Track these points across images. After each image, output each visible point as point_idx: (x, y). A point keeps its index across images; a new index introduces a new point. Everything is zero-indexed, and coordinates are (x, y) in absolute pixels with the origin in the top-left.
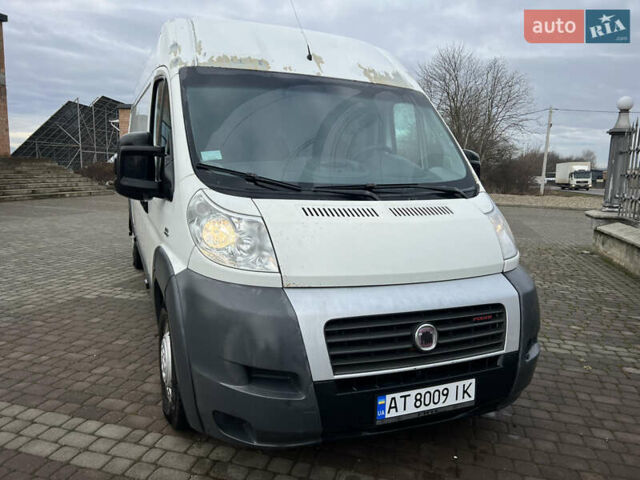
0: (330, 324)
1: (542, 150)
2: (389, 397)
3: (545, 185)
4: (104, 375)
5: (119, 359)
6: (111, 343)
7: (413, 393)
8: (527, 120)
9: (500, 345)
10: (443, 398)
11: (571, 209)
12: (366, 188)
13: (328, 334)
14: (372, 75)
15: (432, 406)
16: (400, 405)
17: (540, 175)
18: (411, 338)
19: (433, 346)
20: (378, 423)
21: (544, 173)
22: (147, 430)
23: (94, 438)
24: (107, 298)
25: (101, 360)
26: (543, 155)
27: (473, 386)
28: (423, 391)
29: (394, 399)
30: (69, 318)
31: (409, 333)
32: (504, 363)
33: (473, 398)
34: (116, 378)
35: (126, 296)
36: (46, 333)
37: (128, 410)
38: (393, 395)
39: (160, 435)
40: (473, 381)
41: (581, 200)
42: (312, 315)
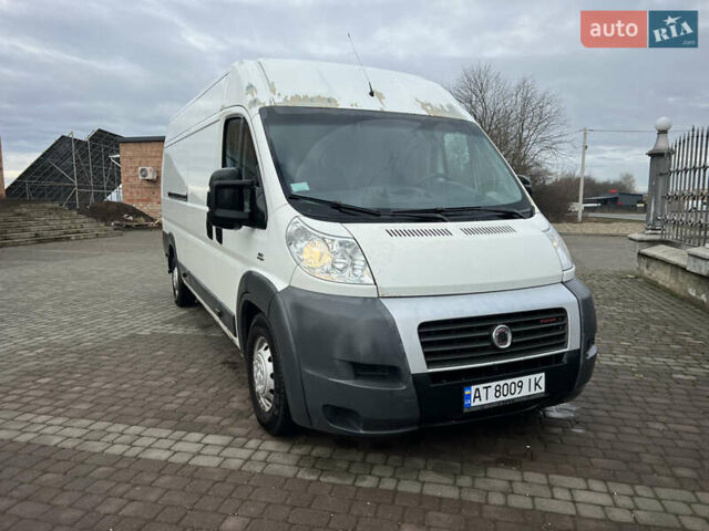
0: (422, 326)
1: (578, 174)
2: (474, 388)
3: (583, 212)
4: (188, 398)
5: (198, 384)
6: (183, 371)
7: (494, 384)
8: (560, 142)
9: (563, 344)
10: (518, 389)
11: (611, 235)
12: (436, 211)
13: (421, 335)
14: (429, 108)
15: (509, 397)
16: (484, 395)
17: (577, 201)
18: (489, 338)
19: (509, 344)
20: (466, 410)
21: (581, 199)
22: (248, 437)
23: (202, 446)
24: (161, 334)
25: (180, 387)
26: (579, 179)
27: (543, 378)
28: (501, 383)
29: (478, 389)
30: (133, 352)
31: (487, 333)
32: (569, 359)
33: (543, 390)
34: (201, 400)
35: (180, 331)
36: (118, 366)
37: (223, 423)
38: (476, 387)
39: (260, 441)
40: (543, 375)
41: (621, 226)
42: (407, 319)
